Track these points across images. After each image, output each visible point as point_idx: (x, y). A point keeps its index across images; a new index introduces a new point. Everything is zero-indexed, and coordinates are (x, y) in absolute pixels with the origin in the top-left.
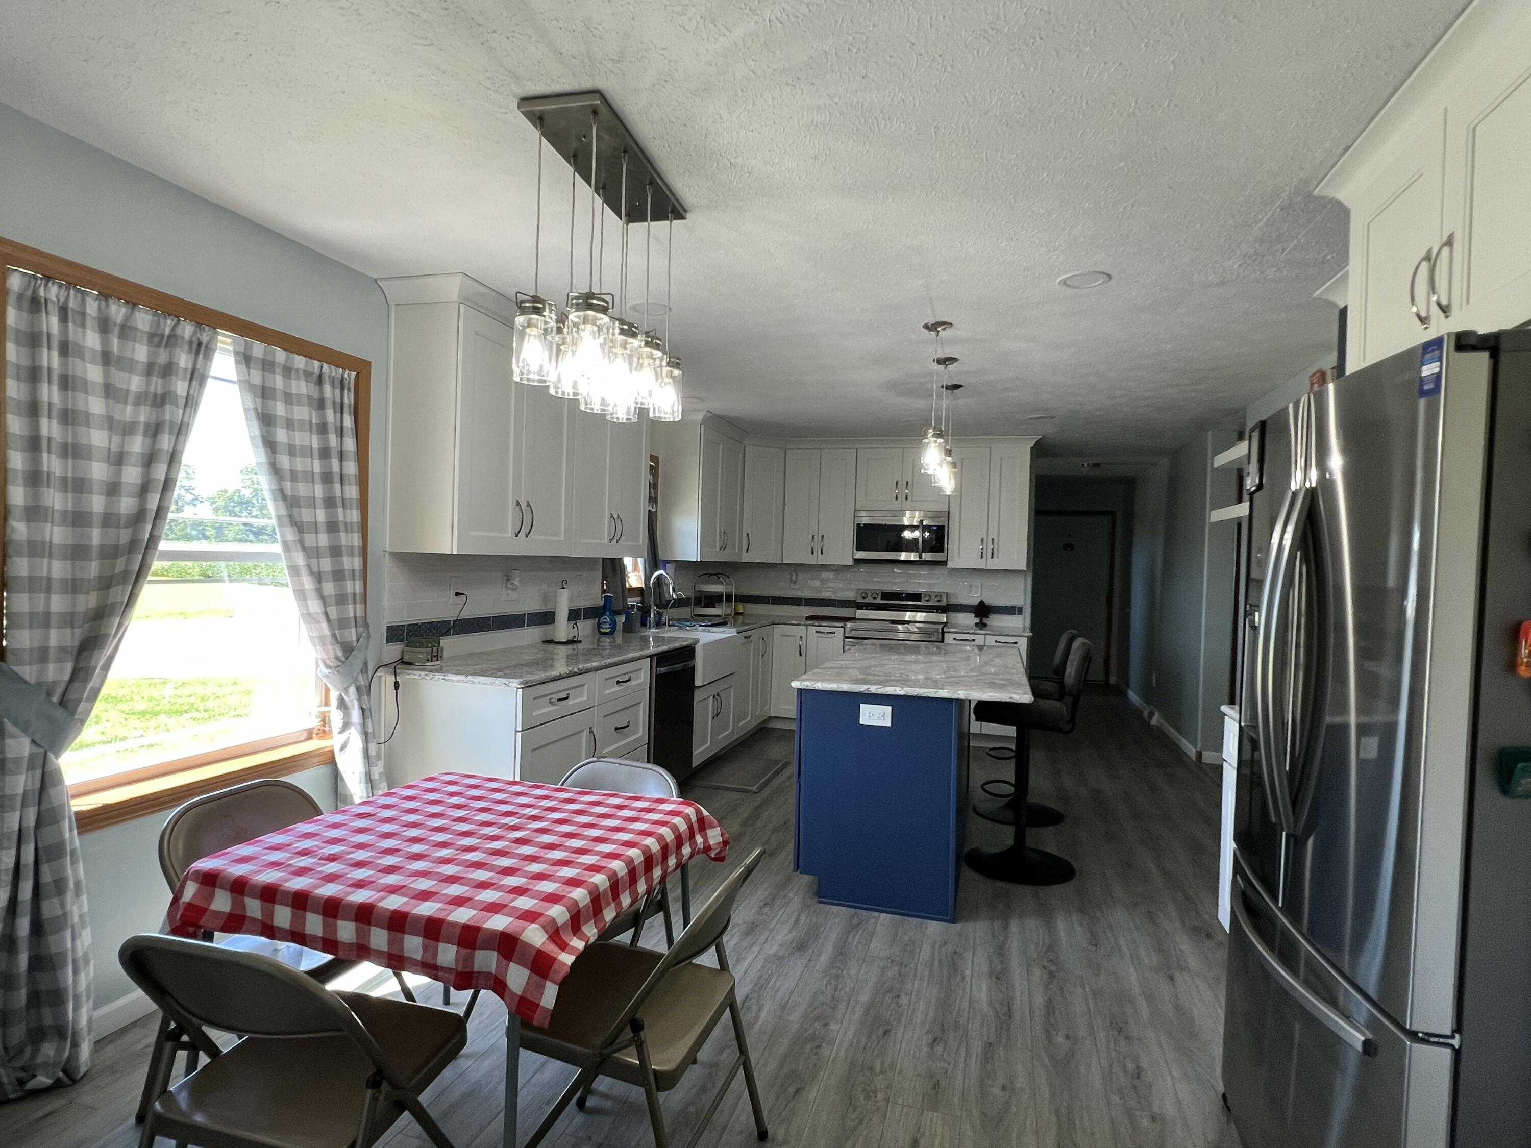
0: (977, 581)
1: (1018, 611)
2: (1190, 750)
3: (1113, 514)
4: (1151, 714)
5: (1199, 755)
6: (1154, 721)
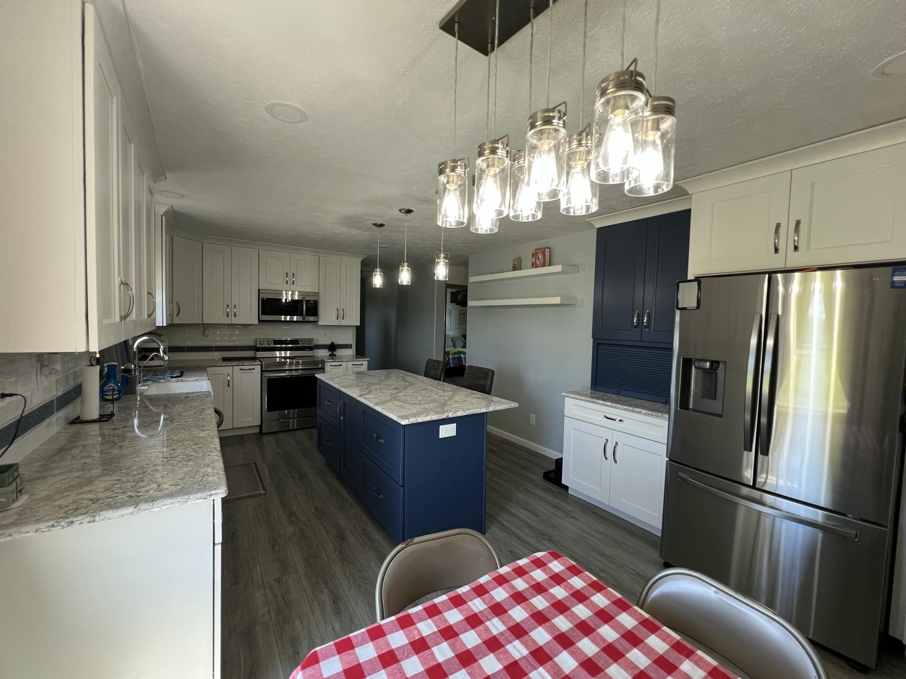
0: (331, 332)
1: (349, 346)
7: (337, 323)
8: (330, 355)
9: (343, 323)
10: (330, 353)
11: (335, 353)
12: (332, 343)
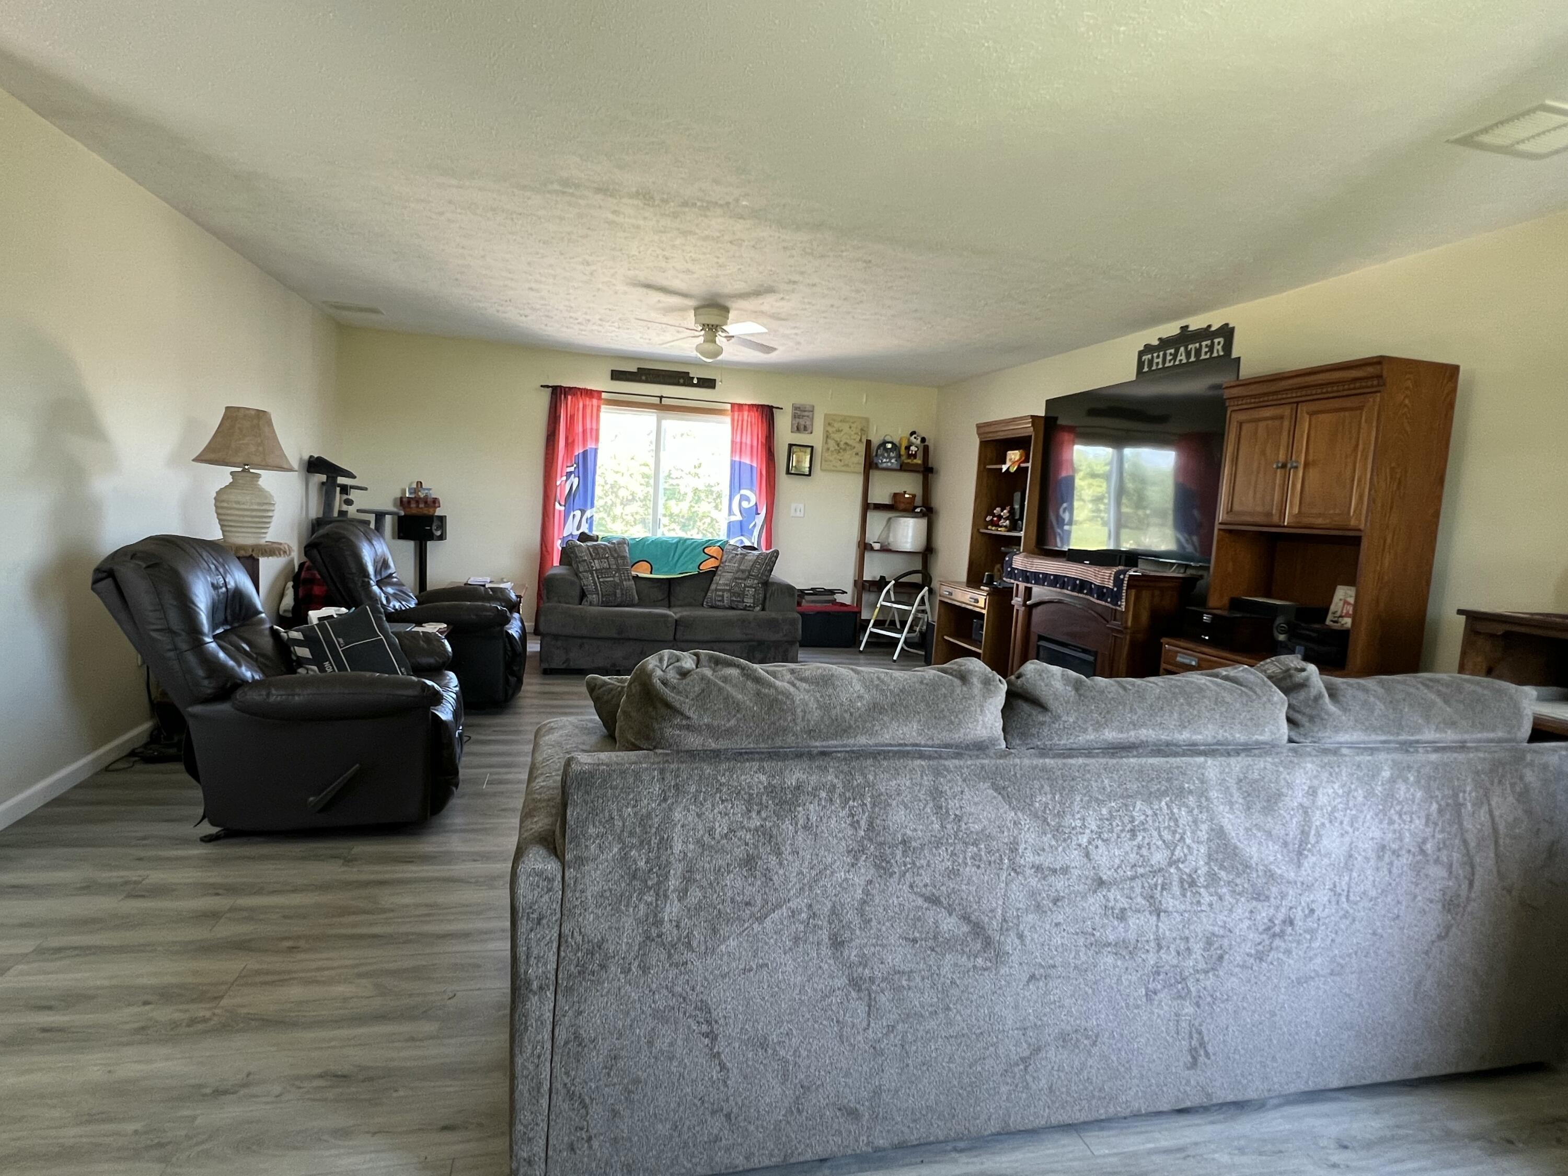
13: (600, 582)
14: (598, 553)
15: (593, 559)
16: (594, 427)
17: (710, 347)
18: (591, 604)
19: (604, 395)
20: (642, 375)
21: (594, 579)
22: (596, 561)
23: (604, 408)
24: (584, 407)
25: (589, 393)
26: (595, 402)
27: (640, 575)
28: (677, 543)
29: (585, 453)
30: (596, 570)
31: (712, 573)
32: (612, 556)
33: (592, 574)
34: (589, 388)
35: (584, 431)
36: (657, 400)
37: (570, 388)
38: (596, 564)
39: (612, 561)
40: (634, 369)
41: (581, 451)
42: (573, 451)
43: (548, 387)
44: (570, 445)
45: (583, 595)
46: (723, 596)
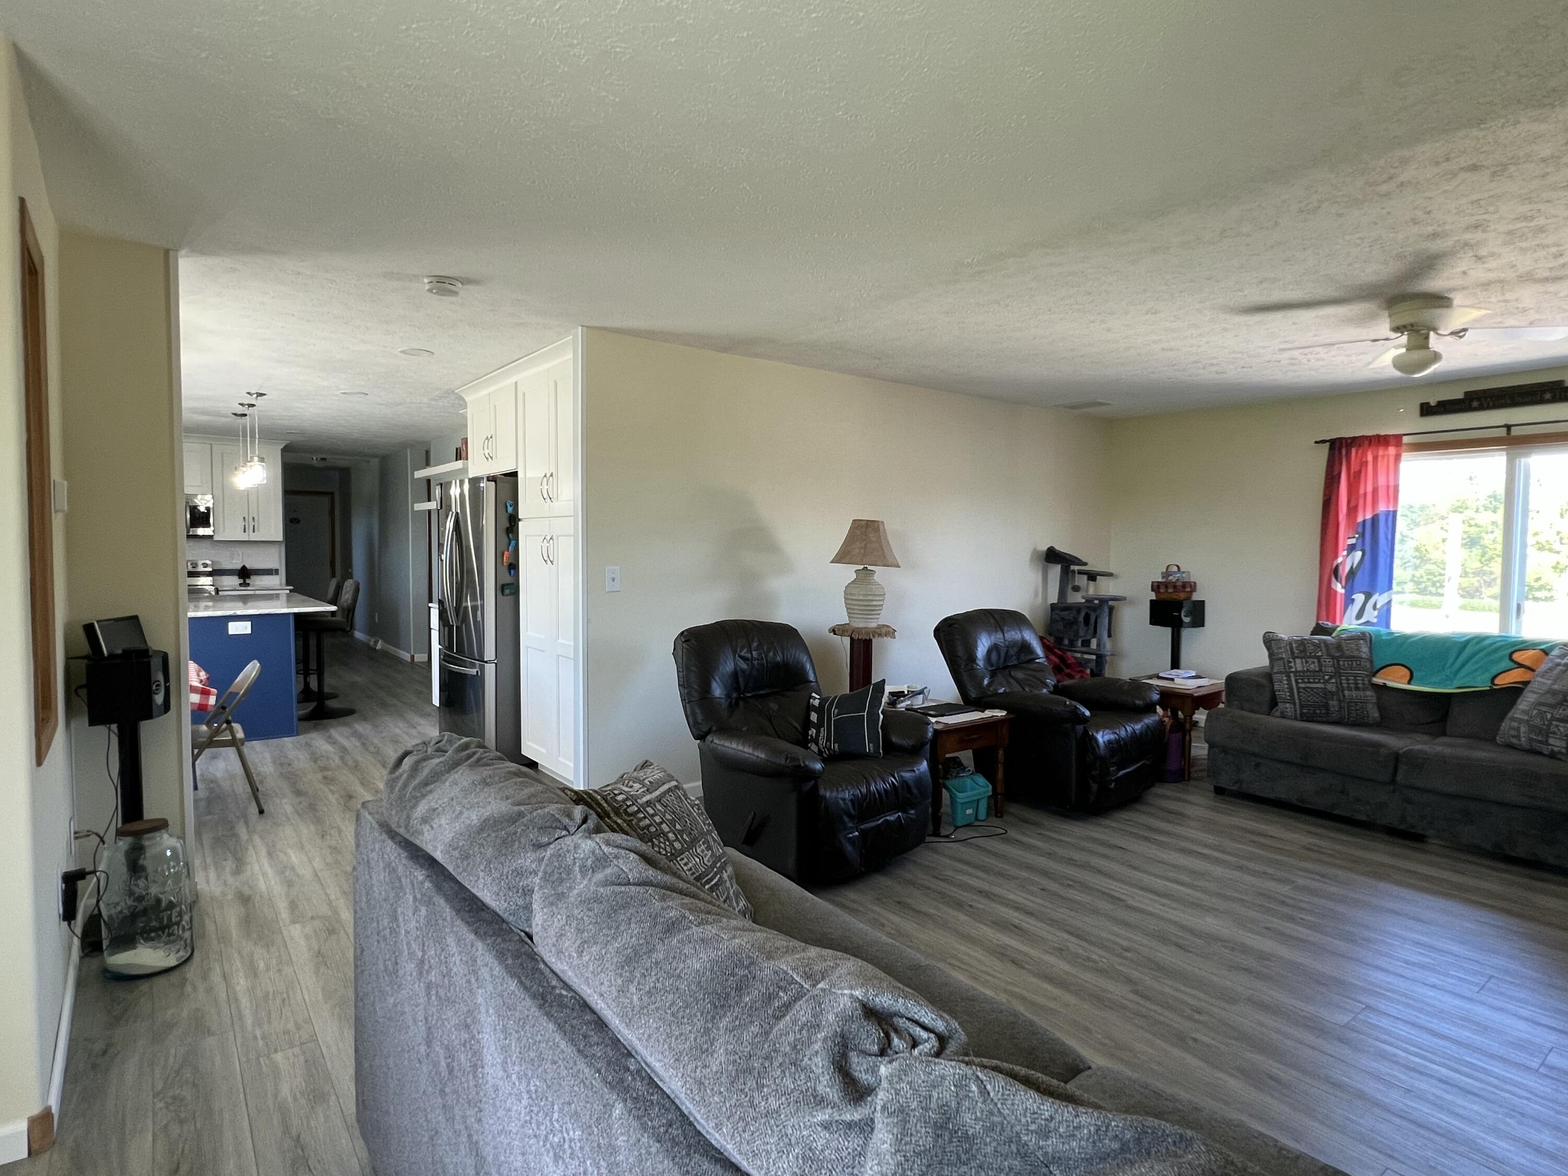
0: (240, 550)
1: (276, 572)
2: (406, 656)
3: (332, 494)
4: (376, 643)
5: (413, 657)
6: (379, 647)
7: (244, 537)
8: (240, 585)
9: (254, 537)
10: (241, 581)
11: (248, 581)
12: (244, 567)
13: (1298, 688)
14: (1304, 651)
15: (1294, 658)
16: (1392, 483)
17: (1417, 355)
18: (1283, 716)
19: (1406, 440)
20: (1472, 400)
21: (1290, 684)
22: (1298, 661)
23: (1405, 456)
24: (1375, 458)
25: (1382, 441)
26: (1392, 450)
27: (1391, 684)
28: (1468, 642)
29: (1375, 519)
30: (1296, 672)
31: (1515, 692)
32: (1329, 655)
33: (1289, 677)
34: (1382, 433)
35: (1375, 490)
36: (1502, 432)
37: (1354, 439)
38: (1299, 665)
39: (1328, 662)
40: (1459, 395)
41: (1369, 516)
42: (1356, 518)
43: (1323, 442)
44: (1352, 510)
45: (1274, 702)
46: (1518, 729)
